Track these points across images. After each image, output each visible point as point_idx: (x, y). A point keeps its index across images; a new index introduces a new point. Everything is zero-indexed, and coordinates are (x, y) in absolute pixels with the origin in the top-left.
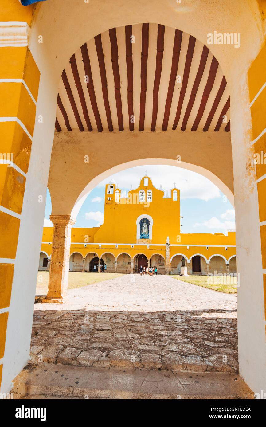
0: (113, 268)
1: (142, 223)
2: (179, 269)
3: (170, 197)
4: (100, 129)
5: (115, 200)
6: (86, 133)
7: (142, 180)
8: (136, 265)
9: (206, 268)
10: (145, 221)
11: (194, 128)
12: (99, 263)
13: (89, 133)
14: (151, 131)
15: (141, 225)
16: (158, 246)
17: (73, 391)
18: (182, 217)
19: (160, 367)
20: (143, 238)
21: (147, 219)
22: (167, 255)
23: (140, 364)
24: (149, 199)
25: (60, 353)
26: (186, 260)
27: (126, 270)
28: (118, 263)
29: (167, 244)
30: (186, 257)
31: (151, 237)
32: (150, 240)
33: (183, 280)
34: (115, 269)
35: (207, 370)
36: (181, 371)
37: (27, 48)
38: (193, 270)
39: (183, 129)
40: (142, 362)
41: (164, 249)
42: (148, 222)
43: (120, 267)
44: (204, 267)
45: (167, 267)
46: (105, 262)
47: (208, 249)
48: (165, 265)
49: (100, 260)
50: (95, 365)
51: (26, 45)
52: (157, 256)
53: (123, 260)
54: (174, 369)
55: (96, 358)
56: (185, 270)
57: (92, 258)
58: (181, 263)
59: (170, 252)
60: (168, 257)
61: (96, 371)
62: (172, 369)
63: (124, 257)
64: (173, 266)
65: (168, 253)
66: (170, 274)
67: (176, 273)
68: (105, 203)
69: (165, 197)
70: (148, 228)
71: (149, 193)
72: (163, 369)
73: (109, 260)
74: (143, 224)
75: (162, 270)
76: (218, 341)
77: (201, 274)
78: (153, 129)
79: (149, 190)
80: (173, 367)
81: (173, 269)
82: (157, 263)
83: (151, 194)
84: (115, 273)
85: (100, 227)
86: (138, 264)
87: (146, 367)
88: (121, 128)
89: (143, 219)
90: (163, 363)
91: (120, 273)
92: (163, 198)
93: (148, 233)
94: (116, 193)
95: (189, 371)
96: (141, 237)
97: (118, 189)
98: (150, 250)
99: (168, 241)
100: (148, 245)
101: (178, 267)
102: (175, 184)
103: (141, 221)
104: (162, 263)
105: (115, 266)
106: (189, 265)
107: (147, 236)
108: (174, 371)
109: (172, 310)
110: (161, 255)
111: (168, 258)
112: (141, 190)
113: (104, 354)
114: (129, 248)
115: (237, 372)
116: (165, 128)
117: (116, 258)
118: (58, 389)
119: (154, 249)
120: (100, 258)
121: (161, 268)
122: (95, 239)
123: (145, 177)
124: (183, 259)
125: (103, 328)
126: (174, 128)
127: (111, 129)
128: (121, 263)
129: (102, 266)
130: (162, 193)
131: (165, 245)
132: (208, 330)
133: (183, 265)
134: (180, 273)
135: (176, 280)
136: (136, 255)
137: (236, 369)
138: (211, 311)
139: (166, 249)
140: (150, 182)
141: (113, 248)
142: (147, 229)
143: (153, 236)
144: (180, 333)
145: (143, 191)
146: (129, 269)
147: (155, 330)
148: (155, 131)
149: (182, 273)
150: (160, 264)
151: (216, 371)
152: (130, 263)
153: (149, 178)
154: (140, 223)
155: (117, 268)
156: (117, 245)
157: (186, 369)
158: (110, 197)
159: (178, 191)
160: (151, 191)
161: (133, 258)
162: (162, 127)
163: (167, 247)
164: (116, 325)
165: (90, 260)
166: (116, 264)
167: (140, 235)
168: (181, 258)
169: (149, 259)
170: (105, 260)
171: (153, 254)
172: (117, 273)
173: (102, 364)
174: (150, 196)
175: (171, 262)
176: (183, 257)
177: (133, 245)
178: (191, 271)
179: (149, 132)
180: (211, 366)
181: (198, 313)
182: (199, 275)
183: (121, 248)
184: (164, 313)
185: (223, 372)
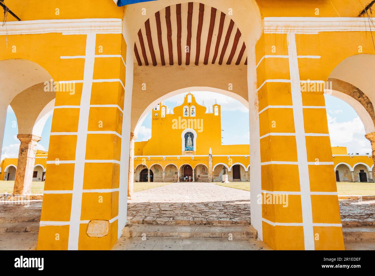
0: (161, 178)
1: (186, 136)
2: (221, 177)
3: (211, 112)
4: (155, 64)
5: (161, 116)
6: (144, 67)
7: (186, 97)
8: (182, 175)
9: (245, 175)
10: (189, 135)
11: (229, 62)
12: (149, 174)
13: (146, 67)
14: (195, 65)
15: (185, 138)
16: (201, 157)
17: (157, 233)
18: (223, 130)
19: (205, 223)
20: (188, 150)
21: (191, 133)
22: (210, 165)
23: (193, 222)
24: (192, 114)
25: (144, 219)
26: (227, 169)
27: (173, 179)
28: (166, 174)
29: (210, 155)
30: (226, 166)
31: (195, 149)
32: (194, 152)
33: (224, 185)
34: (163, 178)
35: (232, 224)
36: (218, 225)
37: (122, 34)
38: (234, 178)
39: (220, 63)
40: (195, 221)
41: (207, 159)
42: (192, 135)
43: (167, 177)
44: (243, 175)
45: (210, 176)
46: (153, 173)
47: (246, 158)
48: (208, 174)
49: (149, 171)
50: (167, 223)
51: (120, 33)
52: (200, 166)
53: (170, 170)
54: (213, 224)
55: (167, 220)
56: (226, 178)
57: (142, 169)
58: (222, 171)
59: (212, 161)
60: (210, 166)
61: (168, 226)
62: (212, 224)
63: (171, 168)
64: (216, 175)
65: (210, 163)
66: (213, 181)
67: (219, 181)
68: (152, 119)
69: (207, 112)
70: (192, 140)
71: (193, 108)
72: (207, 224)
73: (157, 171)
74: (187, 138)
75: (206, 179)
76: (242, 213)
77: (241, 181)
78: (197, 63)
79: (192, 106)
80: (213, 223)
81: (216, 177)
82: (201, 172)
83: (194, 110)
84: (163, 182)
85: (148, 141)
86: (184, 173)
87: (197, 223)
88: (172, 63)
89: (188, 133)
90: (207, 221)
91: (168, 182)
92: (205, 113)
93: (193, 145)
94: (162, 110)
95: (222, 225)
96: (186, 149)
97: (164, 106)
98: (194, 160)
99: (210, 153)
100: (192, 156)
101: (220, 176)
102: (216, 100)
103: (186, 134)
104: (205, 172)
105: (163, 176)
106: (230, 173)
107: (192, 148)
108: (214, 225)
109: (213, 201)
110: (204, 164)
111: (211, 168)
112: (185, 106)
113: (171, 219)
114: (175, 159)
115: (250, 224)
116: (206, 62)
117: (164, 168)
118: (148, 233)
119: (198, 160)
120: (149, 169)
121: (205, 177)
122: (144, 151)
123: (188, 94)
124: (225, 168)
125: (167, 210)
126: (213, 62)
127: (163, 63)
128: (169, 173)
129: (152, 176)
130: (204, 109)
131: (208, 156)
132: (237, 209)
133: (224, 173)
134: (222, 180)
135: (218, 186)
136: (182, 165)
137: (249, 222)
138: (242, 201)
139: (209, 159)
140: (193, 98)
141: (161, 160)
142: (191, 142)
143: (197, 147)
144: (218, 210)
145: (187, 107)
146: (176, 178)
147: (201, 210)
148: (198, 65)
149: (223, 181)
150: (204, 173)
151: (238, 224)
152: (176, 173)
153: (192, 95)
154: (185, 137)
155: (165, 178)
156: (164, 156)
157: (221, 223)
158: (156, 113)
159: (219, 107)
160: (194, 107)
161: (179, 168)
162: (204, 62)
163: (210, 157)
164: (174, 209)
165: (140, 171)
166: (164, 174)
167: (185, 147)
168: (223, 167)
169: (193, 169)
170: (153, 171)
171: (197, 165)
172: (165, 182)
173: (171, 223)
174: (193, 111)
175: (213, 171)
176: (224, 166)
177: (178, 156)
178: (232, 178)
179: (194, 66)
180: (235, 221)
181: (232, 202)
182: (239, 181)
183: (168, 159)
184: (207, 203)
185: (242, 224)
